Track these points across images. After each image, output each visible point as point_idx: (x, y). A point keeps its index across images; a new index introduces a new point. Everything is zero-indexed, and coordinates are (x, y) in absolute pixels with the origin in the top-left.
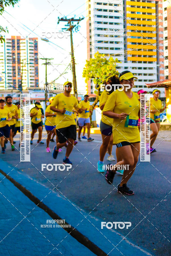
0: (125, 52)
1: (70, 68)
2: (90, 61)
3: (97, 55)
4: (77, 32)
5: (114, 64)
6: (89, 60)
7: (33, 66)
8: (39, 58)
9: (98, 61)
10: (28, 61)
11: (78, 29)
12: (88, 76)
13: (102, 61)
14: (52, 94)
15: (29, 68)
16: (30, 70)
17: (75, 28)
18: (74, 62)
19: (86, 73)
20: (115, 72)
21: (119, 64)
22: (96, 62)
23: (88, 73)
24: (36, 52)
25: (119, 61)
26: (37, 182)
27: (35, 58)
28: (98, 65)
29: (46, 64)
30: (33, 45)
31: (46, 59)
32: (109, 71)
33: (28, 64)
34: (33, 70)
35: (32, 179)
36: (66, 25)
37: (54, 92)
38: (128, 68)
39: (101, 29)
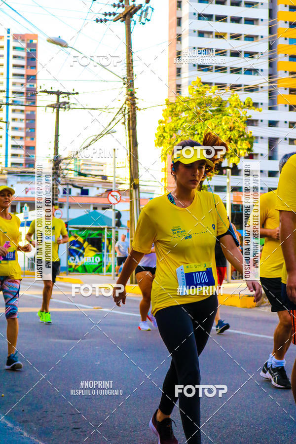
0: (270, 83)
1: (123, 121)
2: (178, 104)
3: (196, 88)
4: (144, 24)
5: (242, 112)
6: (173, 100)
7: (22, 111)
8: (38, 90)
9: (200, 104)
10: (7, 97)
11: (148, 17)
12: (170, 143)
13: (209, 103)
14: (70, 187)
15: (11, 115)
16: (14, 120)
17: (139, 12)
18: (133, 104)
19: (165, 134)
20: (243, 135)
21: (253, 114)
22: (193, 105)
23: (171, 137)
24: (31, 72)
25: (256, 105)
26: (25, 434)
27: (28, 90)
28: (198, 113)
29: (58, 106)
30: (24, 54)
31: (58, 93)
32: (228, 132)
33: (7, 104)
34: (21, 120)
35: (10, 425)
36: (114, 6)
37: (77, 184)
38: (279, 124)
39: (209, 17)
